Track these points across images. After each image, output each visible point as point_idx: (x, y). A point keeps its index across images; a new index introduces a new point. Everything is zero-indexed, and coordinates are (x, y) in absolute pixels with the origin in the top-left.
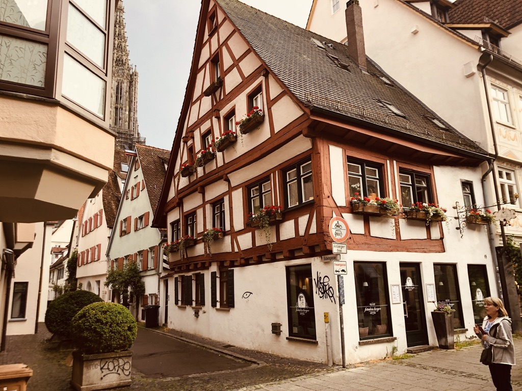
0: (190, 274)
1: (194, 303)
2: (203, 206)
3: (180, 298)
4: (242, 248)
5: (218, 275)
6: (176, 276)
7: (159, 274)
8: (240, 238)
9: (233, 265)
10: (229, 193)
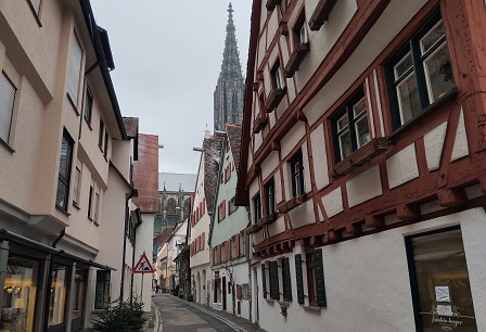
0: (275, 258)
1: (281, 297)
2: (280, 167)
3: (268, 290)
4: (330, 215)
5: (303, 259)
6: (263, 262)
7: (249, 261)
8: (325, 200)
9: (320, 241)
10: (307, 137)
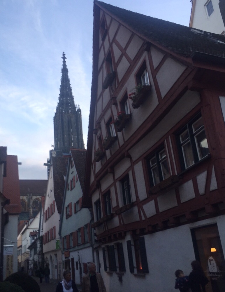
0: (112, 244)
1: (118, 270)
2: (114, 184)
3: (108, 265)
4: (148, 216)
5: (132, 243)
6: (103, 246)
7: (92, 246)
8: (145, 207)
10: (132, 168)
